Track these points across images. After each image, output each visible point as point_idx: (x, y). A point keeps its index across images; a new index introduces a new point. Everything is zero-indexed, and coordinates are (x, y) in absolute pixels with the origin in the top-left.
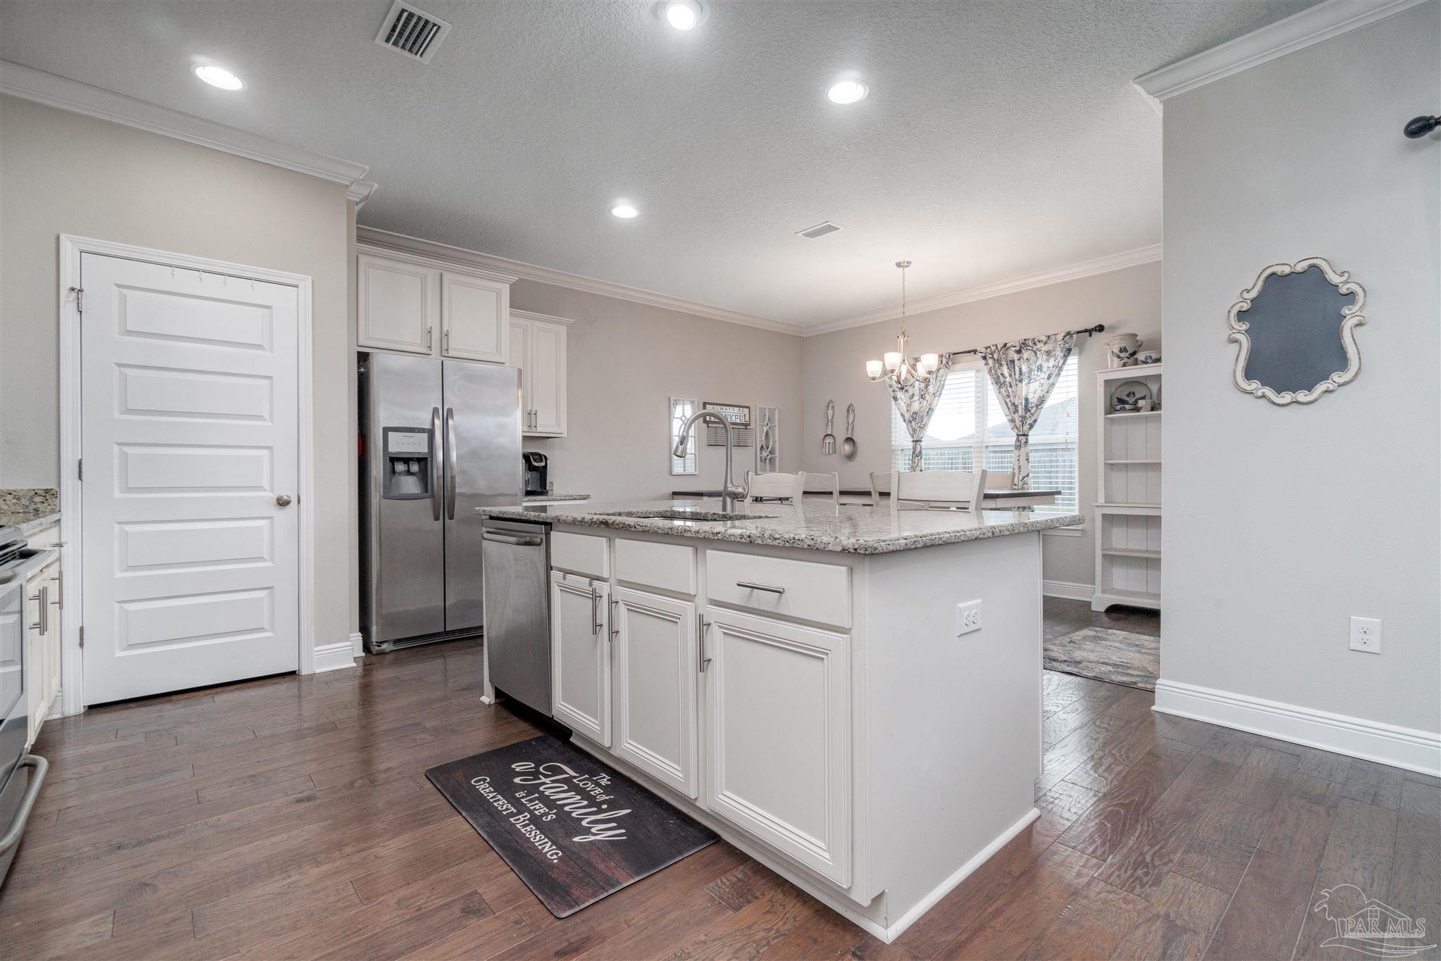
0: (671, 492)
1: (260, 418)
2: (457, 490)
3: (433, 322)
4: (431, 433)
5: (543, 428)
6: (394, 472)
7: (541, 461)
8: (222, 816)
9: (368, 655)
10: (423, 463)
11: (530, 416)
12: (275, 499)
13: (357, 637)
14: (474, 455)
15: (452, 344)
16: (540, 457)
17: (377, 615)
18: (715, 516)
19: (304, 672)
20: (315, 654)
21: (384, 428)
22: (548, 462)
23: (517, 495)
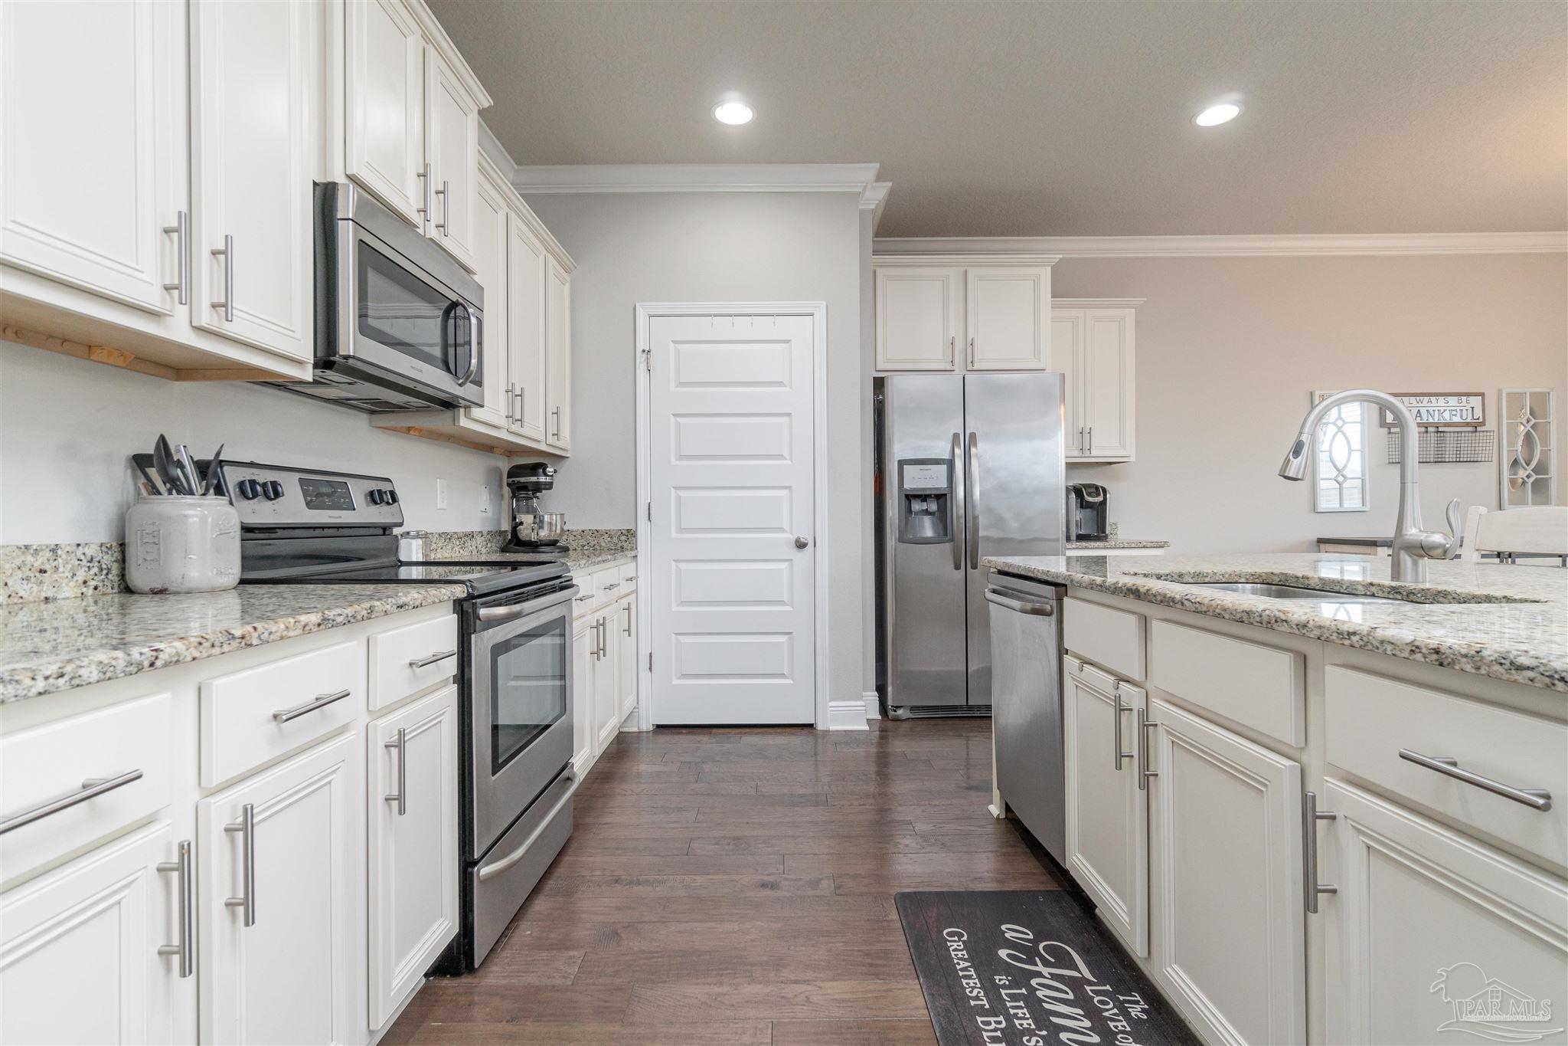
0: (1315, 539)
1: (780, 457)
2: (981, 533)
3: (955, 330)
4: (951, 464)
5: (1100, 450)
6: (909, 511)
7: (1098, 495)
8: (698, 877)
9: (886, 719)
10: (942, 500)
11: (1082, 436)
12: (794, 539)
13: (873, 696)
14: (1002, 487)
15: (978, 356)
16: (1097, 490)
17: (893, 675)
18: (1373, 589)
19: (820, 727)
20: (830, 709)
21: (899, 461)
22: (1108, 496)
23: (1057, 540)
